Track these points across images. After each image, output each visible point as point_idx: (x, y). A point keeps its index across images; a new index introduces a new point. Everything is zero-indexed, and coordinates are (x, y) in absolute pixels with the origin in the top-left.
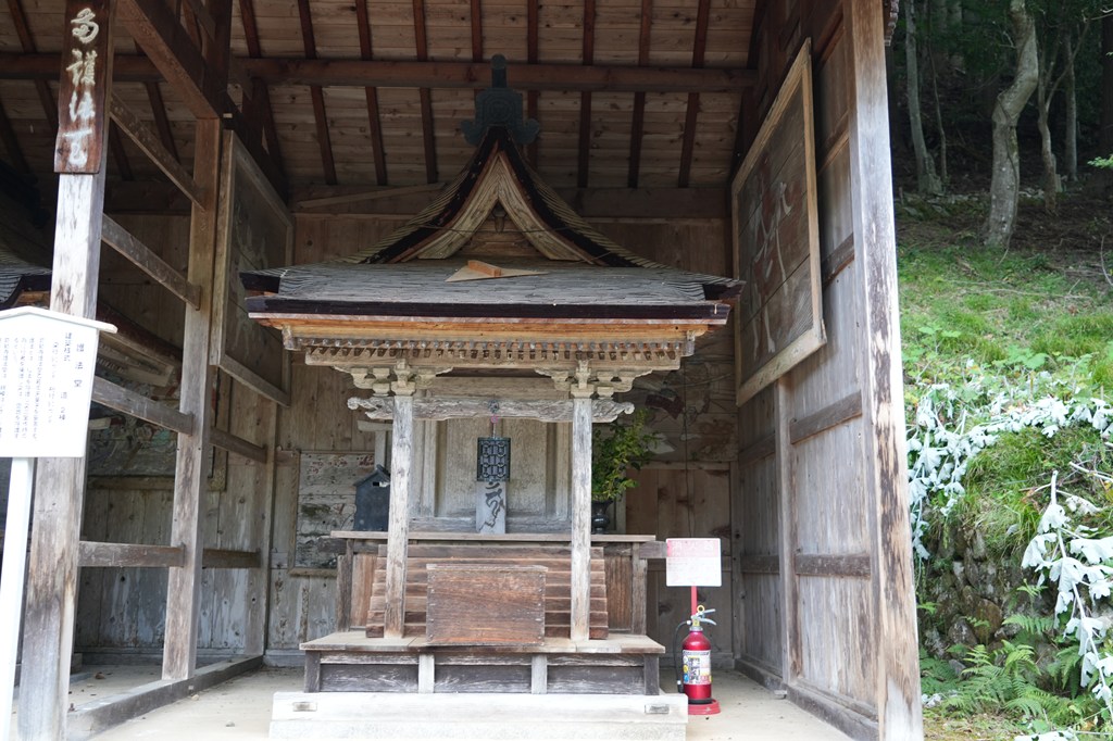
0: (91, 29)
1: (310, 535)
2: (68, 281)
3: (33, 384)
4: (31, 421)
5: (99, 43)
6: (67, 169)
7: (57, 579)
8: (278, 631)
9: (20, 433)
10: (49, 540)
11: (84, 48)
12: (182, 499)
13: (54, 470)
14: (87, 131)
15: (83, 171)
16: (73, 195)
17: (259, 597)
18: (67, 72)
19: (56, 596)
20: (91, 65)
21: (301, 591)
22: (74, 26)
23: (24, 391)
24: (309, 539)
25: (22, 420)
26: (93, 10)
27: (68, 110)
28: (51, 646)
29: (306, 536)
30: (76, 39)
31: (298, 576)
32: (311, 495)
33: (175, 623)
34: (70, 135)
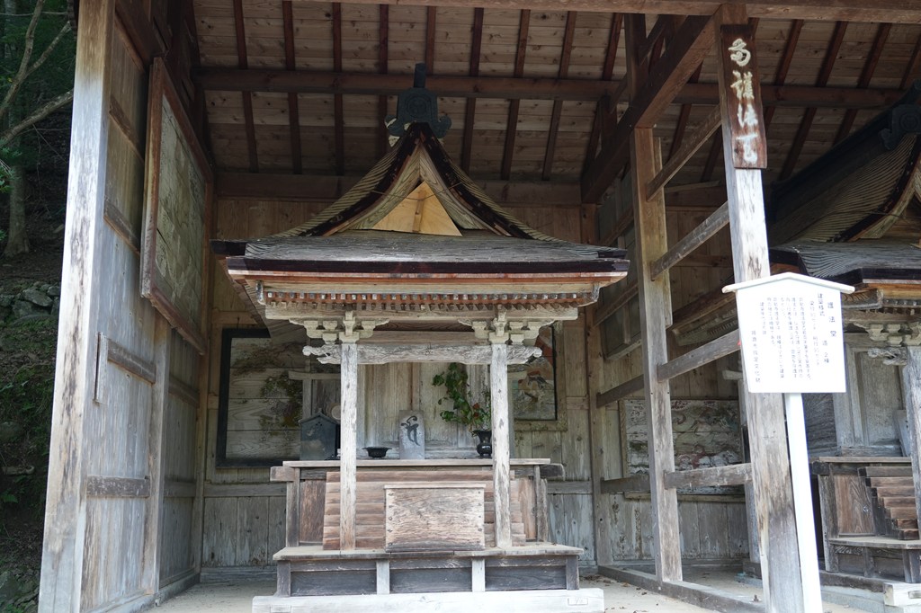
0: (745, 55)
1: (639, 466)
2: (756, 253)
3: (801, 334)
4: (804, 364)
5: (751, 66)
6: (744, 165)
7: (787, 492)
8: (618, 545)
9: (798, 374)
10: (776, 461)
11: (742, 70)
12: (660, 433)
13: (769, 404)
14: (754, 135)
15: (755, 166)
16: (748, 186)
17: (605, 517)
18: (732, 89)
19: (789, 506)
20: (749, 83)
21: (633, 512)
22: (731, 52)
23: (795, 340)
24: (638, 469)
25: (797, 363)
26: (744, 40)
27: (737, 119)
28: (792, 546)
29: (636, 466)
30: (734, 63)
31: (630, 499)
32: (636, 433)
33: (667, 535)
34: (741, 138)
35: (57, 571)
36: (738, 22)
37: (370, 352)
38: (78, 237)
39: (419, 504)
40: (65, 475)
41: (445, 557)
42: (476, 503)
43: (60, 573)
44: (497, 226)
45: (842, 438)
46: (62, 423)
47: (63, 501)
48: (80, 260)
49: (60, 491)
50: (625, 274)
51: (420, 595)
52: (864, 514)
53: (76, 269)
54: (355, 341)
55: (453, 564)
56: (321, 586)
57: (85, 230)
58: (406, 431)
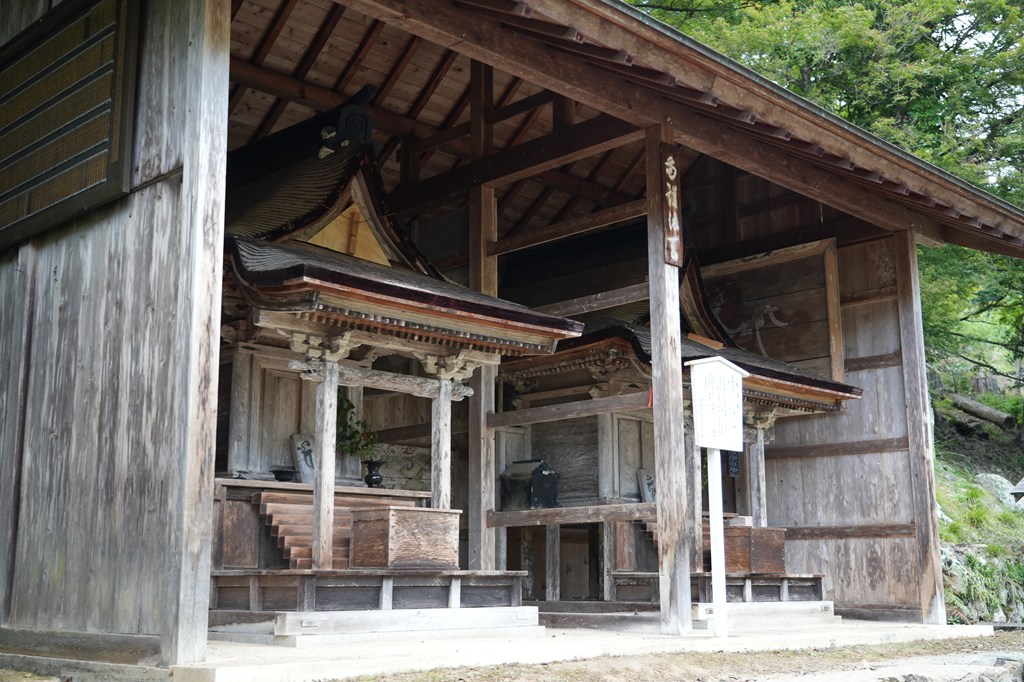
0: (674, 171)
2: (674, 335)
3: (723, 405)
5: (677, 181)
6: (671, 262)
10: (681, 501)
11: (672, 183)
12: (486, 476)
13: (678, 457)
14: (677, 239)
15: (674, 263)
16: (671, 278)
18: (666, 197)
19: (686, 537)
20: (675, 195)
22: (666, 167)
26: (674, 159)
27: (668, 222)
30: (668, 176)
34: (670, 239)
35: (196, 573)
36: (669, 142)
37: (348, 373)
38: (209, 220)
39: (414, 525)
40: (202, 473)
41: (432, 576)
42: (453, 527)
43: (199, 575)
44: (418, 263)
45: (605, 490)
46: (198, 417)
47: (200, 500)
48: (212, 244)
49: (197, 489)
50: (580, 335)
51: (415, 611)
52: (629, 553)
53: (209, 254)
54: (337, 360)
55: (437, 582)
56: (336, 601)
57: (215, 214)
58: (302, 456)
